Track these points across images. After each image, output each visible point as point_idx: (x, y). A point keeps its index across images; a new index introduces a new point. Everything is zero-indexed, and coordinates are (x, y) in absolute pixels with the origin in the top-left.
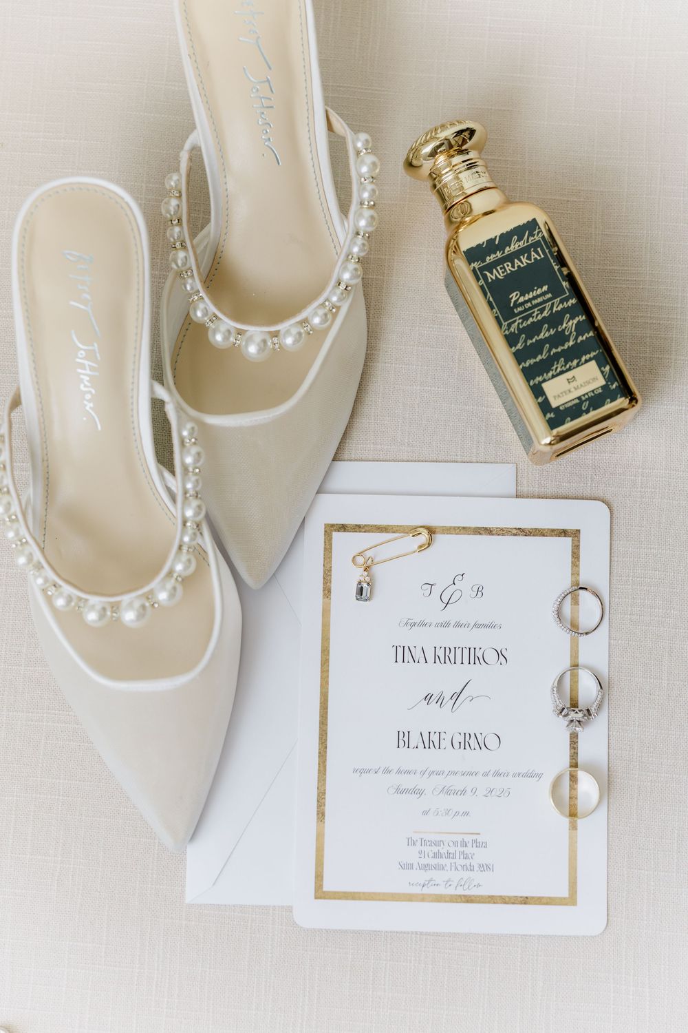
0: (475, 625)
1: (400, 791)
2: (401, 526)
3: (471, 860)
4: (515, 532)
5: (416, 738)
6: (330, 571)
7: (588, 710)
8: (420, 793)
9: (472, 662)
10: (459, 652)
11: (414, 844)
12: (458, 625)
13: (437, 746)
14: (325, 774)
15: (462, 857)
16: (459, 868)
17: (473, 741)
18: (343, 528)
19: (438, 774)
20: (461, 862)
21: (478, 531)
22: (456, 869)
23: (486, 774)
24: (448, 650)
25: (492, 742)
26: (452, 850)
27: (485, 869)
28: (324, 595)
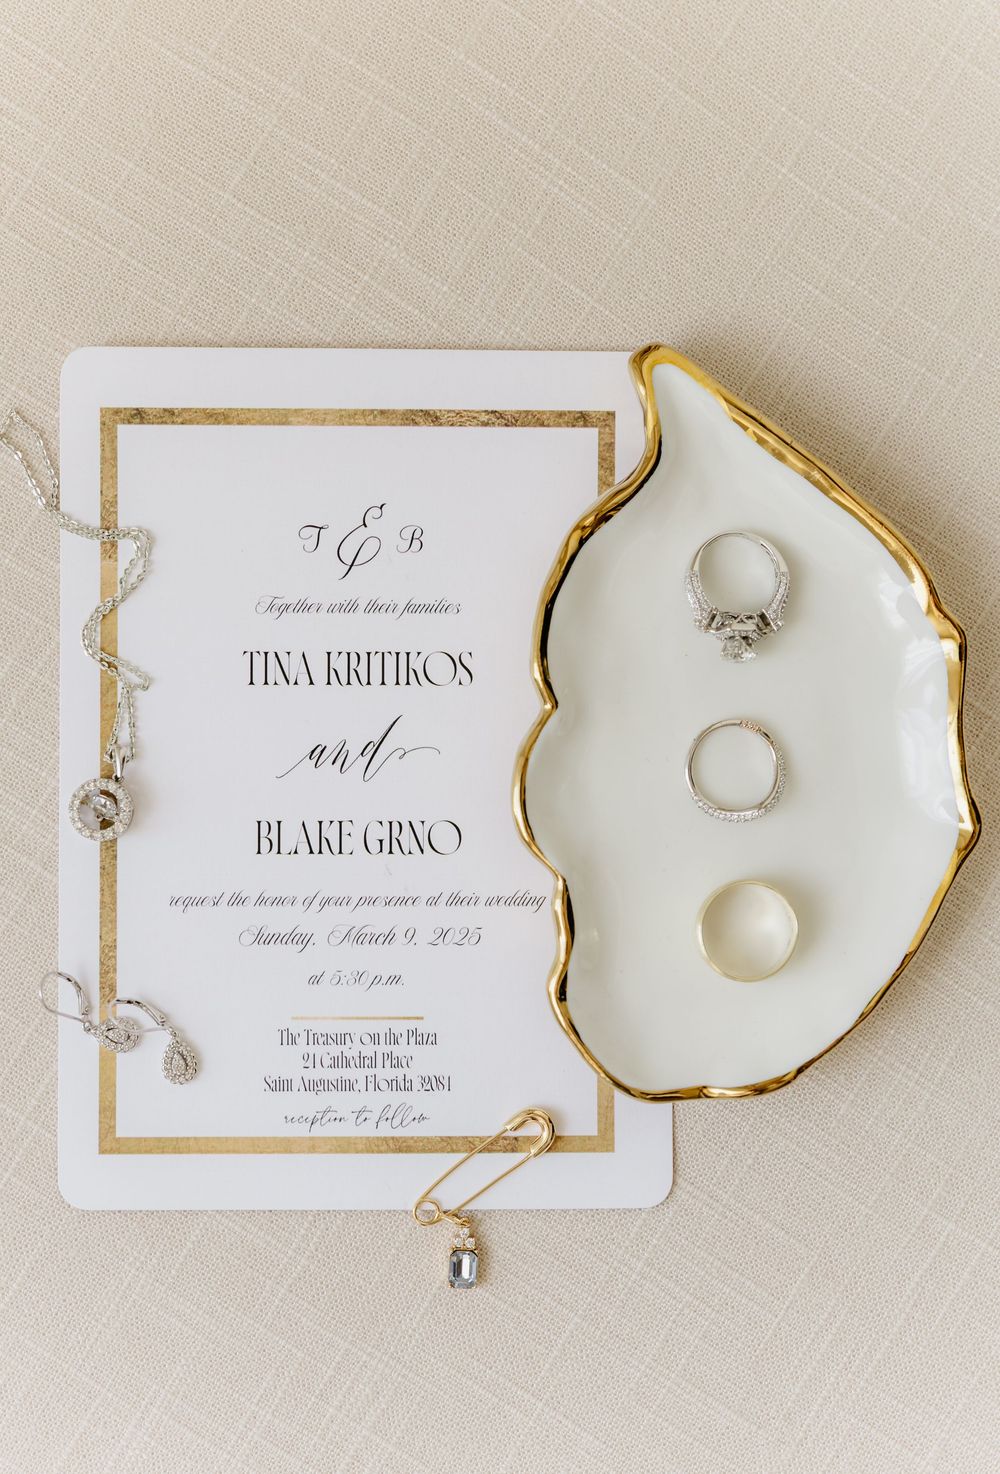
0: (408, 607)
1: (263, 939)
2: (255, 410)
3: (405, 1070)
4: (484, 418)
5: (292, 837)
6: (114, 503)
8: (304, 941)
9: (402, 680)
10: (376, 661)
11: (294, 1042)
12: (374, 607)
13: (336, 849)
14: (114, 910)
15: (388, 1063)
16: (383, 1085)
17: (407, 838)
18: (139, 416)
19: (339, 902)
20: (386, 1073)
21: (411, 418)
22: (377, 1087)
23: (433, 901)
24: (354, 658)
25: (444, 837)
26: (368, 1050)
27: (434, 1087)
28: (104, 552)
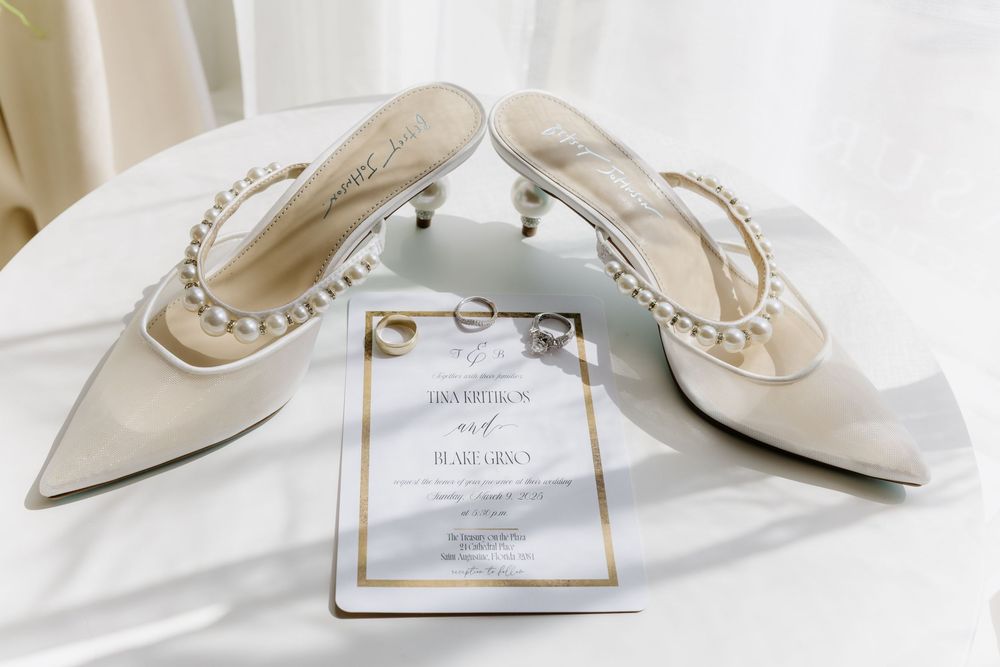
0: (499, 376)
1: (439, 497)
2: (430, 312)
3: (511, 551)
8: (459, 498)
9: (499, 400)
10: (486, 395)
11: (455, 539)
12: (484, 376)
13: (472, 462)
14: (367, 486)
17: (504, 457)
18: (382, 313)
19: (475, 483)
23: (519, 482)
24: (476, 394)
25: (522, 457)
26: (492, 543)
27: (525, 557)
28: (366, 358)
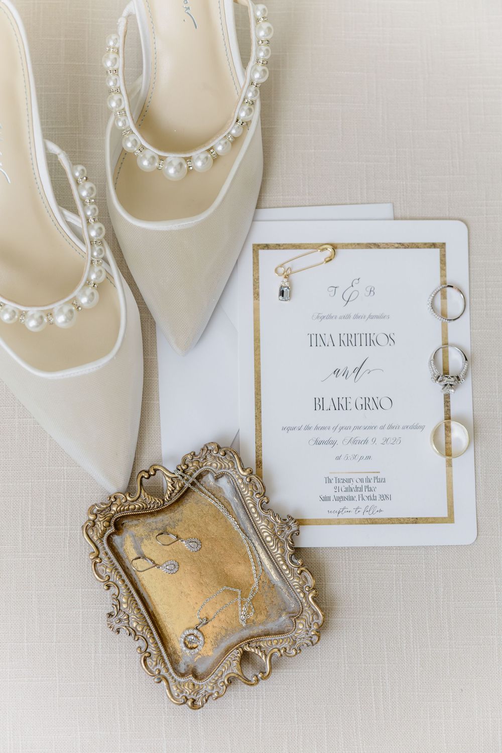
0: (370, 316)
1: (318, 442)
2: (310, 244)
3: (374, 492)
4: (397, 245)
5: (328, 404)
6: (258, 279)
7: (458, 377)
8: (334, 443)
9: (368, 344)
10: (358, 337)
11: (331, 482)
12: (357, 317)
13: (345, 408)
14: (261, 432)
15: (367, 490)
16: (365, 498)
17: (371, 403)
18: (267, 247)
19: (346, 428)
20: (366, 494)
21: (369, 246)
22: (363, 499)
23: (382, 428)
24: (350, 336)
25: (386, 403)
26: (359, 485)
27: (385, 498)
28: (255, 297)
